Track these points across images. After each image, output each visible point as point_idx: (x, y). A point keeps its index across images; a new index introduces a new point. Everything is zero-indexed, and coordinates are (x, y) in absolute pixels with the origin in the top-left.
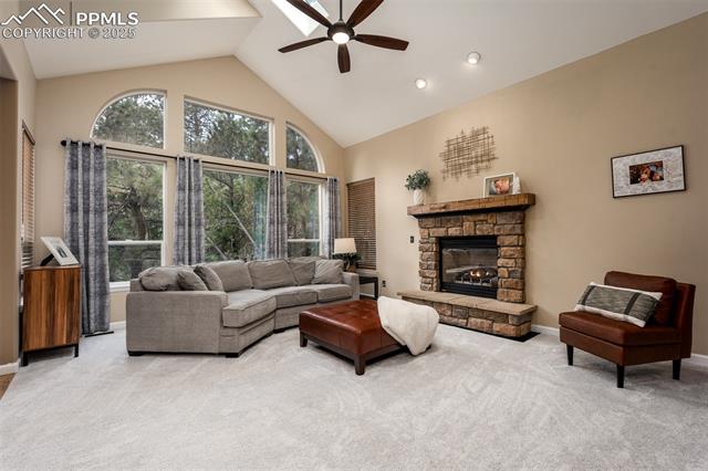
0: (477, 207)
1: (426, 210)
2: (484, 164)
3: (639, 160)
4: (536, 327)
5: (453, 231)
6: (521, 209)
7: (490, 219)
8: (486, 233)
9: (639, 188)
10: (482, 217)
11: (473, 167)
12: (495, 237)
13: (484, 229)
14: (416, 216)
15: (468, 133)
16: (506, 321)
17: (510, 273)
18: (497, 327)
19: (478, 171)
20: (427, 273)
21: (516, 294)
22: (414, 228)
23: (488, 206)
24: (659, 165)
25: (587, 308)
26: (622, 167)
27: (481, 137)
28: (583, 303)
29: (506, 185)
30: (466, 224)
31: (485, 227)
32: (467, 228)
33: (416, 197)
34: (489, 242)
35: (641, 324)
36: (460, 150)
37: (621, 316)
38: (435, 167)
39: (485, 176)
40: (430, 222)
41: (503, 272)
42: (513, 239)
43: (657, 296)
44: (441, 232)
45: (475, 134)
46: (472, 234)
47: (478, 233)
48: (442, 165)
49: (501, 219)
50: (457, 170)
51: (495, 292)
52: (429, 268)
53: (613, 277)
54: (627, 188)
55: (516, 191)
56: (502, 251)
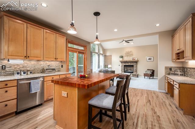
1: (122, 61)
3: (149, 58)
4: (138, 76)
5: (127, 64)
6: (136, 62)
9: (149, 61)
11: (130, 56)
13: (132, 64)
15: (129, 51)
17: (135, 70)
18: (135, 76)
21: (136, 72)
22: (120, 64)
23: (133, 61)
25: (146, 73)
26: (148, 58)
32: (129, 64)
33: (121, 59)
34: (133, 66)
35: (151, 73)
36: (128, 53)
37: (149, 73)
38: (124, 55)
39: (132, 57)
40: (123, 63)
42: (136, 66)
43: (152, 71)
44: (125, 64)
45: (130, 52)
48: (125, 55)
49: (134, 63)
50: (127, 56)
51: (133, 72)
52: (123, 69)
53: (148, 70)
54: (148, 60)
55: (136, 60)
56: (134, 67)
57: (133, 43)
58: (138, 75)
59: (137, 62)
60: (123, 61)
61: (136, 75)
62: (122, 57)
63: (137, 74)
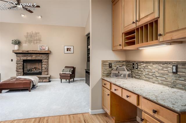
0: (38, 52)
1: (18, 52)
2: (39, 42)
4: (51, 80)
5: (29, 58)
7: (41, 55)
8: (39, 59)
10: (38, 55)
11: (35, 42)
12: (42, 60)
13: (39, 58)
14: (15, 53)
15: (34, 32)
16: (46, 79)
17: (45, 68)
18: (44, 80)
19: (37, 43)
20: (19, 70)
21: (46, 73)
22: (14, 57)
23: (41, 52)
24: (70, 49)
25: (64, 73)
27: (38, 34)
28: (63, 72)
29: (44, 48)
30: (33, 56)
31: (39, 57)
32: (34, 57)
33: (16, 47)
34: (40, 61)
35: (71, 73)
36: (31, 36)
37: (69, 73)
38: (22, 39)
39: (39, 45)
40: (21, 55)
41: (43, 68)
42: (46, 61)
43: (73, 69)
44: (25, 58)
45: (36, 33)
46: (35, 59)
47: (37, 59)
48: (25, 39)
49: (43, 56)
50: (30, 42)
51: (40, 73)
52: (20, 69)
53: (66, 67)
54: (66, 52)
55: (47, 49)
56: (43, 63)
57: (40, 17)
58: (50, 78)
59: (48, 54)
60: (20, 52)
61: (46, 78)
62: (18, 43)
63: (49, 76)
